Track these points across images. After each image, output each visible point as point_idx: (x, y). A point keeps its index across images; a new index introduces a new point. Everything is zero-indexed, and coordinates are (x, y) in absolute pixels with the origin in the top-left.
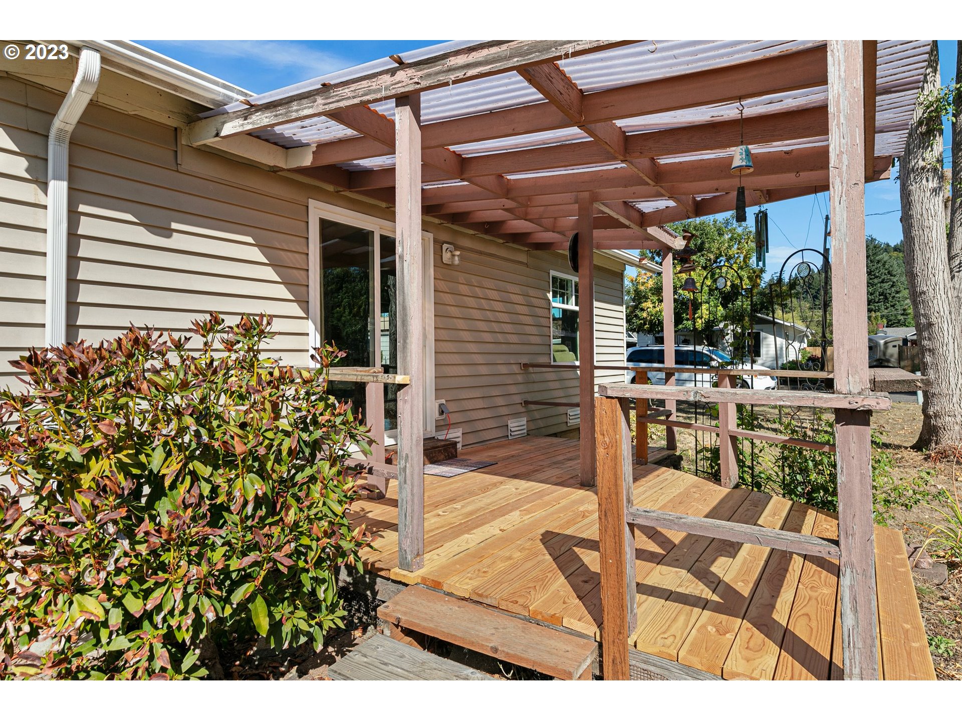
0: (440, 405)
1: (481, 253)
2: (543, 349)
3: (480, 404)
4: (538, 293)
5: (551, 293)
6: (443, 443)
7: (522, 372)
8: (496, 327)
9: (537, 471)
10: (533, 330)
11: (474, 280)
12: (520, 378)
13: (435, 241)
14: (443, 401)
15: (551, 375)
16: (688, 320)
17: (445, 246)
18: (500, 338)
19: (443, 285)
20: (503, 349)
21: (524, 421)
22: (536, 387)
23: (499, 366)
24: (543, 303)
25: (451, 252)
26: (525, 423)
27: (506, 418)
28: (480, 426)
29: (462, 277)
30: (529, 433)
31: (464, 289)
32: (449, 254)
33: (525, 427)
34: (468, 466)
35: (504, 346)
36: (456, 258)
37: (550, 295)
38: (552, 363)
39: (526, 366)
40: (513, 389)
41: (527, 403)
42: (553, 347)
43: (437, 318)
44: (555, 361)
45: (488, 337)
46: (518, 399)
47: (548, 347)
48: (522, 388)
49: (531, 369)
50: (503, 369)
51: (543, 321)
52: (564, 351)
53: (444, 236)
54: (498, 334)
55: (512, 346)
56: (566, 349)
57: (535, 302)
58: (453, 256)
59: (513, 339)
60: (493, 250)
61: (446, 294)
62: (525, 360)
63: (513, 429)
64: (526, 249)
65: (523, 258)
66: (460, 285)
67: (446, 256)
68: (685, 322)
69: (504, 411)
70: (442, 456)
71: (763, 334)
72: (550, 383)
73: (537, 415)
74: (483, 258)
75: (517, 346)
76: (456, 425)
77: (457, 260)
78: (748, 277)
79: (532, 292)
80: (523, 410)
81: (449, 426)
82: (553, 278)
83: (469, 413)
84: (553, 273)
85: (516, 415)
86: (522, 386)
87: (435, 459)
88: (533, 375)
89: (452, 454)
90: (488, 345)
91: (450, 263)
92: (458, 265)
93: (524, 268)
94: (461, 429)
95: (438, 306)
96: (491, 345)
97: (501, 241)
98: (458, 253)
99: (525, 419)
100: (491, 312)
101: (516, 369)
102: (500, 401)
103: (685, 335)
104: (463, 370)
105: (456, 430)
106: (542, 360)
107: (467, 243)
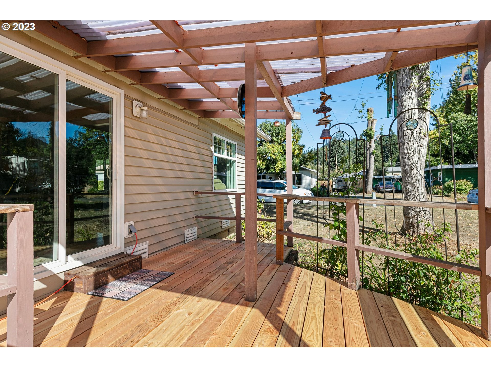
0: (129, 226)
1: (166, 114)
2: (208, 182)
3: (164, 221)
4: (205, 146)
5: (213, 147)
6: (128, 259)
7: (194, 197)
8: (176, 167)
9: (206, 280)
10: (202, 170)
11: (160, 132)
12: (193, 201)
13: (126, 97)
14: (132, 223)
15: (213, 198)
16: (272, 168)
17: (135, 103)
18: (179, 174)
19: (132, 132)
20: (182, 181)
21: (195, 229)
22: (204, 206)
23: (178, 193)
24: (208, 153)
25: (140, 107)
26: (196, 230)
27: (183, 229)
28: (163, 237)
29: (150, 129)
30: (199, 236)
31: (152, 138)
32: (138, 109)
33: (196, 233)
34: (148, 280)
35: (182, 180)
36: (144, 112)
37: (212, 148)
38: (214, 191)
39: (197, 193)
40: (188, 209)
41: (197, 217)
42: (213, 180)
43: (127, 158)
44: (215, 189)
45: (170, 174)
46: (192, 215)
47: (211, 180)
48: (194, 208)
49: (200, 195)
50: (182, 196)
51: (208, 164)
52: (220, 183)
53: (134, 95)
54: (178, 172)
55: (188, 179)
56: (221, 182)
57: (203, 152)
58: (142, 110)
59: (189, 175)
60: (175, 113)
61: (136, 140)
62: (196, 189)
63: (188, 236)
64: (198, 116)
65: (196, 122)
66: (148, 135)
67: (136, 111)
68: (271, 169)
69: (182, 224)
70: (128, 271)
71: (303, 175)
72: (212, 203)
73: (204, 224)
74: (167, 117)
75: (192, 180)
76: (143, 239)
77: (144, 114)
78: (298, 149)
79: (201, 145)
80: (195, 222)
81: (136, 241)
82: (214, 138)
83: (155, 229)
84: (214, 135)
85: (190, 226)
86: (193, 206)
87: (120, 275)
88: (201, 198)
89: (136, 267)
90: (170, 179)
91: (139, 116)
92: (146, 118)
93: (196, 129)
94: (148, 242)
95: (127, 148)
96: (173, 179)
97: (181, 107)
98: (145, 108)
99: (196, 228)
100: (172, 156)
101: (190, 195)
102: (179, 218)
103: (270, 175)
104: (151, 198)
105: (144, 243)
106: (208, 189)
107: (154, 104)
